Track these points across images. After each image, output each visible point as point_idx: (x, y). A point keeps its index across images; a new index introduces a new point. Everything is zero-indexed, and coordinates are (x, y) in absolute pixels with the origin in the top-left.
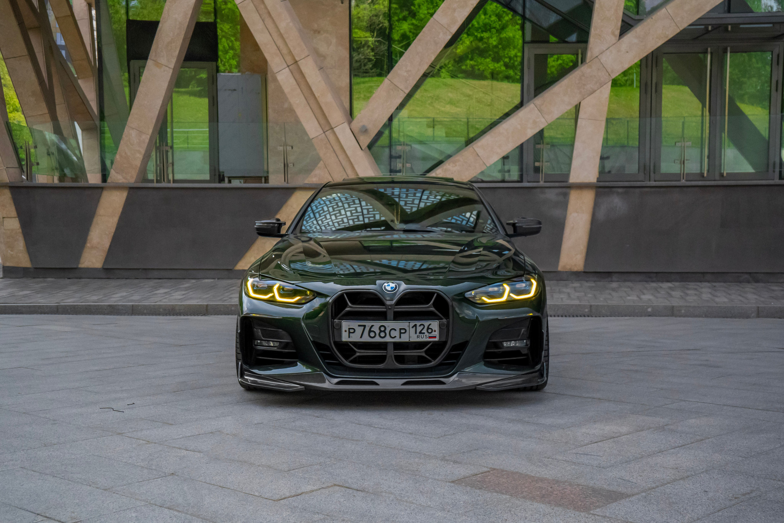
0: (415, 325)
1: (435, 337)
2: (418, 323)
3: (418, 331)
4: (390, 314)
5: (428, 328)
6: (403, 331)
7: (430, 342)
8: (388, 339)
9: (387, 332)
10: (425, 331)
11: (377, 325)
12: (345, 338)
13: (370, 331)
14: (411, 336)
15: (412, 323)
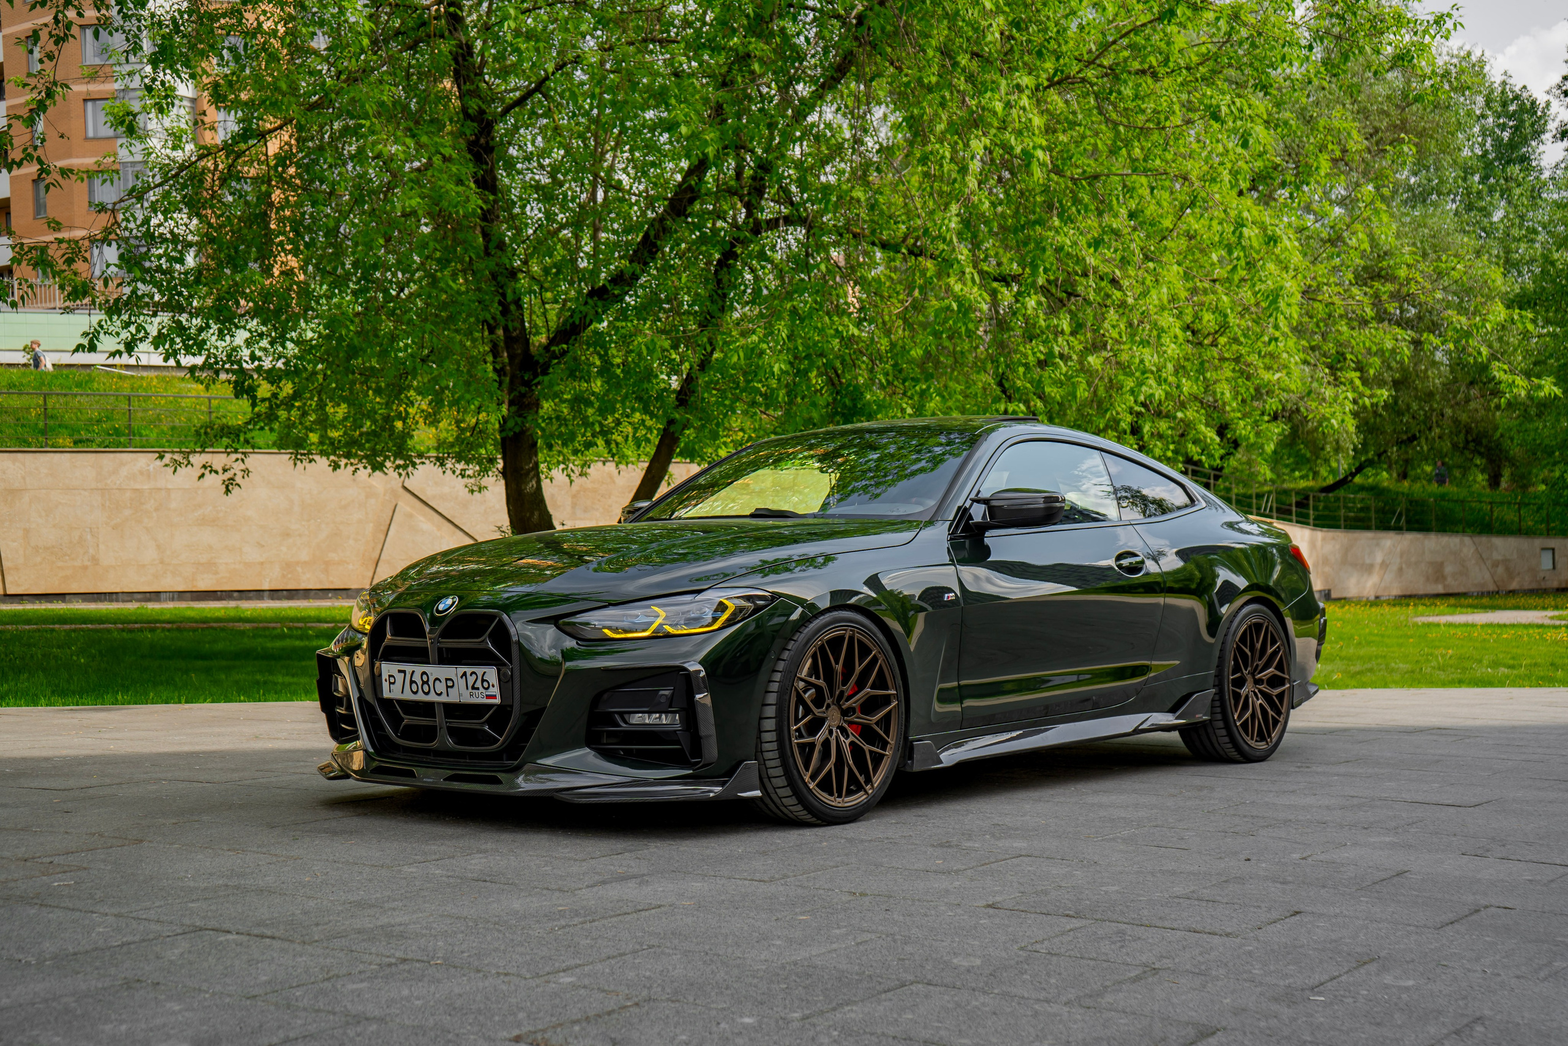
0: (465, 674)
1: (494, 697)
2: (469, 670)
3: (470, 685)
4: (433, 655)
5: (483, 681)
6: (450, 683)
7: (491, 706)
8: (432, 697)
9: (431, 683)
10: (478, 684)
11: (419, 669)
12: (386, 694)
13: (412, 682)
14: (461, 695)
15: (461, 670)
